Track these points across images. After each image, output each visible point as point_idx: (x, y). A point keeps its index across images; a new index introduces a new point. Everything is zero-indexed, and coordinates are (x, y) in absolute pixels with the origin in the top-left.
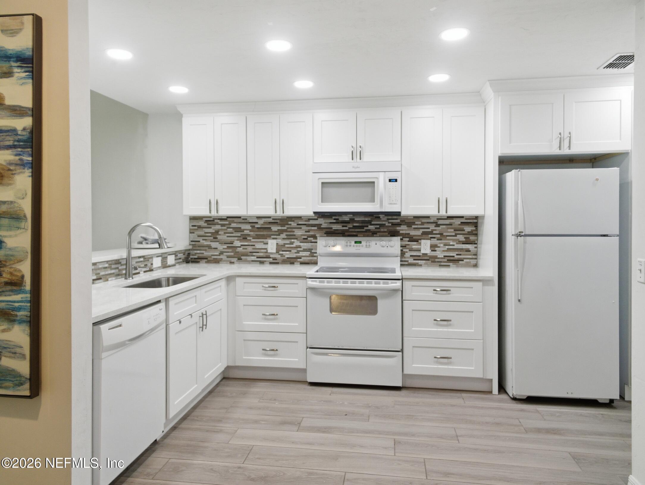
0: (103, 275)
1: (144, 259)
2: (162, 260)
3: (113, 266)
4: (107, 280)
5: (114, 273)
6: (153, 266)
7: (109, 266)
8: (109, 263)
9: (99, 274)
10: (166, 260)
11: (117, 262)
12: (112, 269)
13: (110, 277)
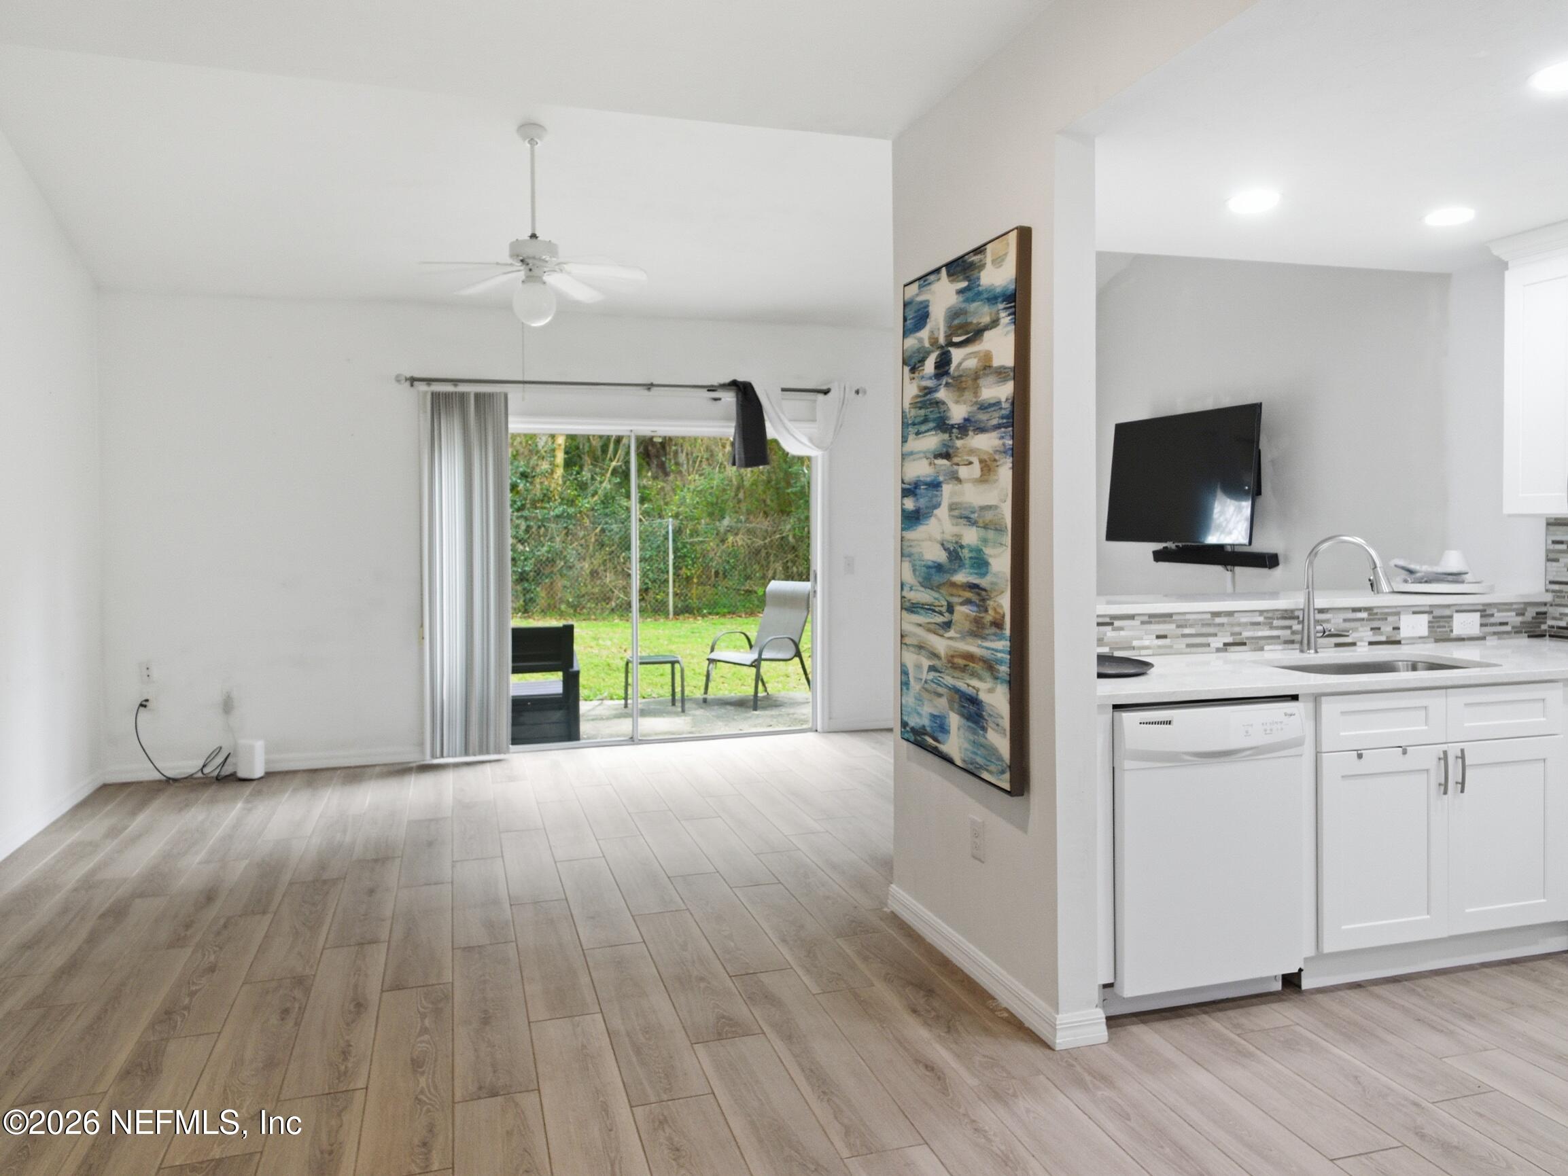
0: (1247, 638)
1: (1369, 614)
2: (1429, 622)
3: (1276, 623)
4: (1262, 649)
5: (1278, 637)
6: (1399, 634)
7: (1265, 621)
8: (1265, 614)
9: (1241, 634)
10: (1448, 622)
11: (1289, 615)
12: (1272, 628)
13: (1269, 644)
